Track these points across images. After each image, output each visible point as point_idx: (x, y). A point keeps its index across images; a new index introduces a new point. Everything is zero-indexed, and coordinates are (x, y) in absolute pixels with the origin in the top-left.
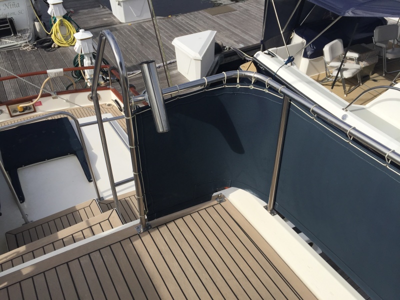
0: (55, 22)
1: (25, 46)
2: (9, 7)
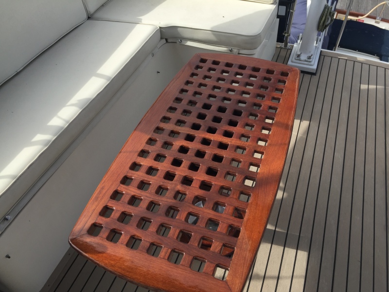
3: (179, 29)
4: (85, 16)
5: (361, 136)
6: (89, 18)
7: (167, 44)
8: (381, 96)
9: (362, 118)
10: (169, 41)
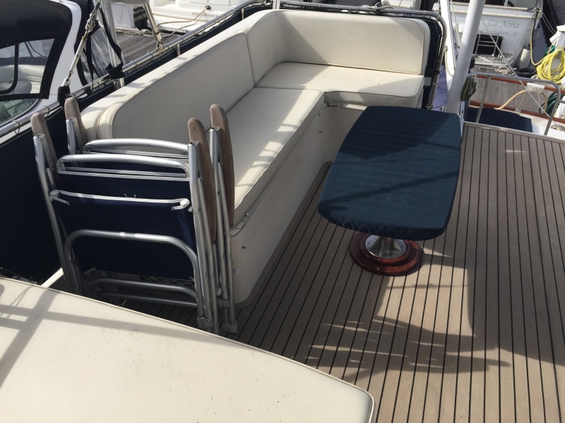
0: (551, 52)
1: (502, 69)
2: (507, 25)
3: (341, 93)
4: (253, 85)
5: (511, 190)
6: (255, 86)
7: (329, 108)
8: (526, 159)
9: (511, 176)
10: (330, 104)
